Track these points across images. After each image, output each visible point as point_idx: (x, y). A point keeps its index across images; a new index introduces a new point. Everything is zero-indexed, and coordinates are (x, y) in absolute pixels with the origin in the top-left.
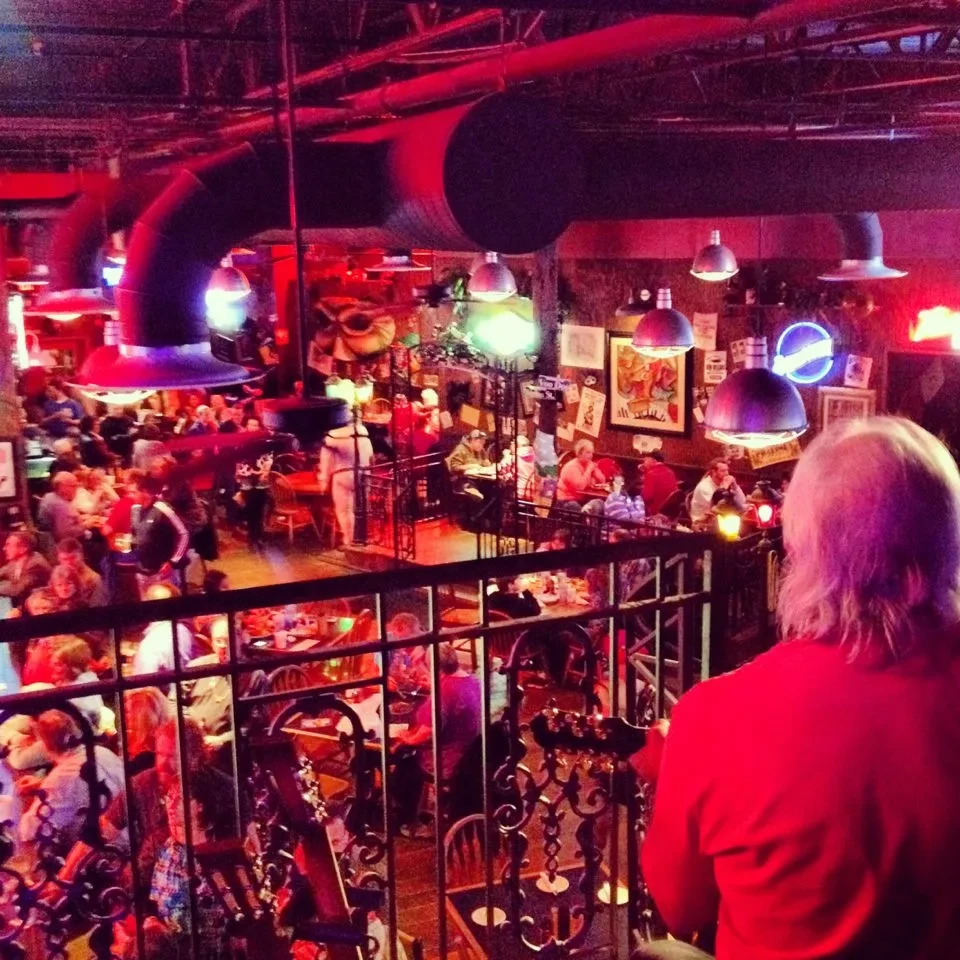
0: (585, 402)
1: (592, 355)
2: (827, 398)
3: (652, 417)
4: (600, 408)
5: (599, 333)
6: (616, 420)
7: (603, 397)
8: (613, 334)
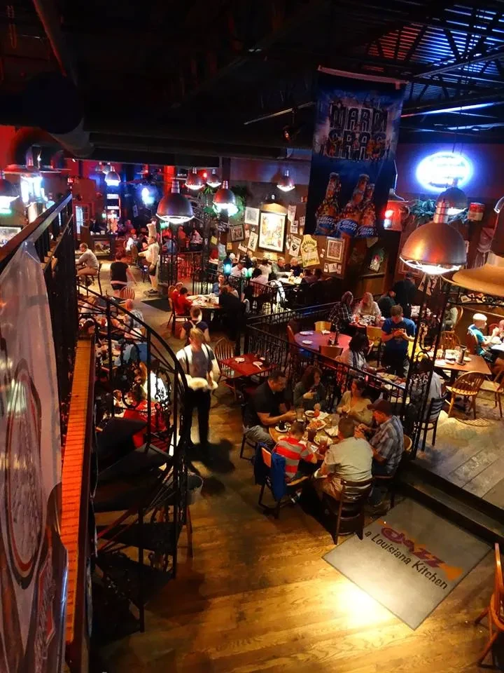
0: (251, 237)
1: (255, 220)
2: (329, 241)
3: (273, 245)
4: (256, 240)
5: (257, 211)
6: (261, 245)
7: (257, 236)
8: (262, 212)
